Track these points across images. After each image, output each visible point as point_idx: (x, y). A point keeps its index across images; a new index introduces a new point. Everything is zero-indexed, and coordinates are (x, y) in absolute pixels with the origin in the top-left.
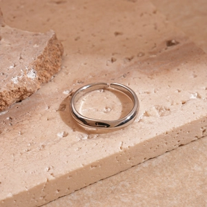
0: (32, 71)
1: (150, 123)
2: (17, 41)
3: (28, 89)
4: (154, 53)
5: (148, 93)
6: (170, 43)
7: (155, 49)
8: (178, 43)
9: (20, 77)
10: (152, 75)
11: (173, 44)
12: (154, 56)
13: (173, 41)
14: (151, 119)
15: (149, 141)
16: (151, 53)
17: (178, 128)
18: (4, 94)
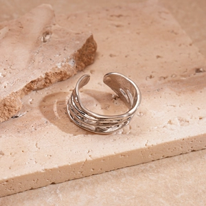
0: (72, 60)
1: (172, 129)
2: (64, 37)
3: (68, 73)
4: (185, 76)
5: (174, 106)
6: (198, 70)
7: (186, 73)
8: (204, 71)
9: (63, 64)
10: (180, 93)
11: (201, 71)
12: (184, 78)
13: (201, 70)
14: (173, 126)
15: (168, 143)
16: (182, 76)
17: (192, 137)
18: (50, 74)
